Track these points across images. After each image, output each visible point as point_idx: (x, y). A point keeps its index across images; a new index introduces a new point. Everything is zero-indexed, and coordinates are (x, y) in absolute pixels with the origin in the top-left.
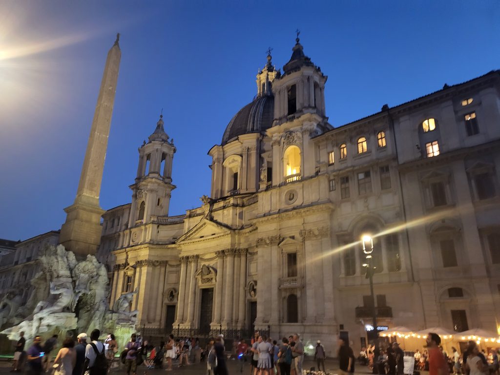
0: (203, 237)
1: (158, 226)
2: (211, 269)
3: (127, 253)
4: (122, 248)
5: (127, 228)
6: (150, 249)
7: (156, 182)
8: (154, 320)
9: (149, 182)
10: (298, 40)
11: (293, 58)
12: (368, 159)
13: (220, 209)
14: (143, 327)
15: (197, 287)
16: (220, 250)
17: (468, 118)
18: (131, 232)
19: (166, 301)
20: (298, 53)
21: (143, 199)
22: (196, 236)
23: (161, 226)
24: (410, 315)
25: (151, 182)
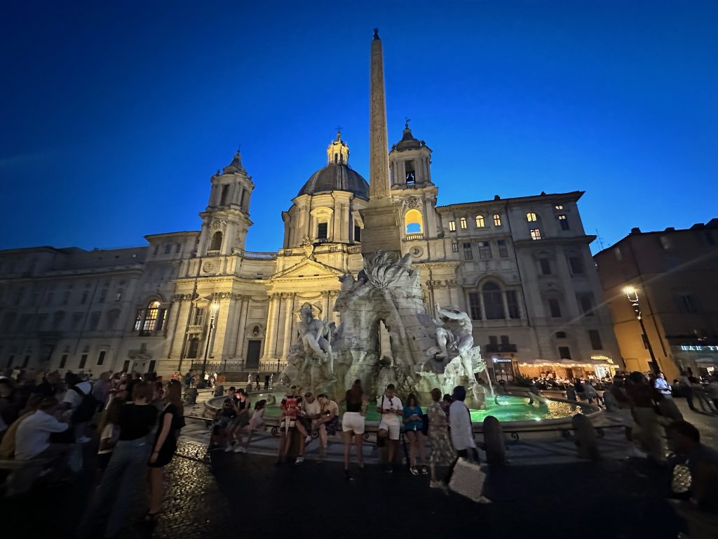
0: (302, 276)
1: (242, 260)
2: (313, 307)
3: (196, 283)
4: (187, 277)
5: (194, 256)
6: (235, 281)
7: (238, 215)
8: (235, 355)
9: (231, 213)
10: (407, 125)
11: (404, 139)
12: (487, 232)
13: (325, 252)
14: (224, 363)
15: (294, 323)
16: (327, 290)
17: (560, 218)
18: (201, 262)
19: (250, 336)
20: (408, 136)
21: (221, 230)
22: (295, 274)
23: (244, 260)
24: (529, 350)
25: (233, 213)
